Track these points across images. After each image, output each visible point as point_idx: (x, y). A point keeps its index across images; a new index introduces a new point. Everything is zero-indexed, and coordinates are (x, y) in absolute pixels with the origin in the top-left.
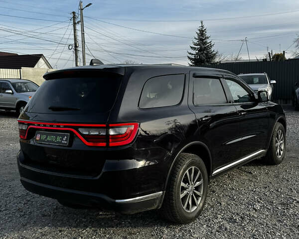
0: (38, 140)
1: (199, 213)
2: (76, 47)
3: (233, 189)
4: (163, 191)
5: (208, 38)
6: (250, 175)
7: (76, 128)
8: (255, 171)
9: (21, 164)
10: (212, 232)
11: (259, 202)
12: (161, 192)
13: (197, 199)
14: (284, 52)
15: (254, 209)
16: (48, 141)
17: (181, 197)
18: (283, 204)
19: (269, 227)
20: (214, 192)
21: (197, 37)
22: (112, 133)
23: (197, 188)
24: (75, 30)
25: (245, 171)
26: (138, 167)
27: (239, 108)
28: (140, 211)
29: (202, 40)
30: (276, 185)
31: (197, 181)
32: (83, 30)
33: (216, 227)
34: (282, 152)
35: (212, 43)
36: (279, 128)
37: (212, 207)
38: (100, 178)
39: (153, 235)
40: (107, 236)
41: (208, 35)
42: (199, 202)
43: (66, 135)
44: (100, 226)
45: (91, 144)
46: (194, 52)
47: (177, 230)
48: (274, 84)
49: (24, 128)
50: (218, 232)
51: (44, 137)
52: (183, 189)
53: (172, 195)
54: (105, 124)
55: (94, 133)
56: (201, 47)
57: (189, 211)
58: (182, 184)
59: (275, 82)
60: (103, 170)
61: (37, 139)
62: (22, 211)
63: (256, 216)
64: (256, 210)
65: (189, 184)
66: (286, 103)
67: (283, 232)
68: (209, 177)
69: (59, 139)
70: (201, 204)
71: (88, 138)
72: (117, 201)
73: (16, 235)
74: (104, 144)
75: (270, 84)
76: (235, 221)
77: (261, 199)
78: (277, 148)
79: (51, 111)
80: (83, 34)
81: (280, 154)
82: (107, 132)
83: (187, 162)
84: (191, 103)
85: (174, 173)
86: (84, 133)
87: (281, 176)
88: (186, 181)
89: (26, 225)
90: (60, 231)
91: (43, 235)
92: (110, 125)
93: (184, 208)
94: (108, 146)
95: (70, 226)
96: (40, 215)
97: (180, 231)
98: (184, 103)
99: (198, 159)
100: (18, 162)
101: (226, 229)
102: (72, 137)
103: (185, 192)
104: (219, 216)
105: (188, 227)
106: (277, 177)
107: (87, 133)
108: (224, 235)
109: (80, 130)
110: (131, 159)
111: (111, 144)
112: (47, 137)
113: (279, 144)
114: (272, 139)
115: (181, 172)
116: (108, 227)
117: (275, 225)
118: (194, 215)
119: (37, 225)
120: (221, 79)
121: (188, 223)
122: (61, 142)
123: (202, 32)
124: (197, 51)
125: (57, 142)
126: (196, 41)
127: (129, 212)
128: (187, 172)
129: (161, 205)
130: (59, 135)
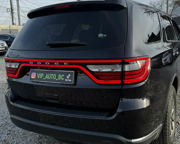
2: (12, 10)
4: (162, 124)
7: (85, 65)
16: (46, 80)
43: (70, 73)
49: (14, 66)
51: (41, 75)
55: (106, 69)
61: (33, 77)
69: (60, 77)
82: (123, 68)
107: (97, 70)
109: (89, 67)
112: (44, 77)
125: (59, 81)
130: (62, 73)
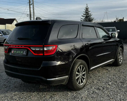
0: (12, 53)
1: (84, 86)
2: (30, 15)
3: (99, 76)
4: (68, 75)
5: (90, 12)
6: (107, 71)
7: (30, 47)
8: (109, 69)
9: (5, 64)
10: (90, 94)
11: (111, 82)
12: (67, 76)
13: (83, 80)
14: (123, 18)
15: (108, 84)
16: (17, 53)
17: (76, 79)
18: (121, 82)
19: (115, 92)
20: (91, 77)
21: (85, 11)
22: (45, 49)
23: (83, 75)
24: (30, 8)
25: (105, 69)
26: (57, 65)
27: (103, 41)
28: (58, 84)
29: (87, 12)
30: (119, 75)
31: (83, 72)
32: (33, 8)
33: (92, 92)
34: (121, 61)
35: (92, 14)
36: (120, 50)
37: (90, 83)
38: (40, 69)
39: (63, 95)
40: (44, 96)
41: (89, 10)
42: (84, 81)
43: (25, 51)
44: (40, 91)
45: (36, 54)
46: (83, 18)
47: (74, 93)
48: (119, 32)
49: (6, 48)
50: (93, 94)
51: (15, 52)
52: (77, 75)
53: (72, 78)
54: (42, 45)
55: (37, 49)
56: (86, 16)
57: (80, 85)
58: (77, 73)
59: (119, 31)
60: (42, 66)
62: (6, 85)
63: (109, 87)
64: (109, 85)
65: (80, 73)
66: (124, 41)
67: (121, 94)
68: (89, 70)
69: (22, 52)
70: (85, 82)
71: (35, 51)
72: (48, 79)
73: (3, 95)
74: (42, 54)
75: (117, 32)
76: (100, 89)
77: (112, 80)
78: (119, 58)
79: (18, 40)
80: (33, 9)
81: (121, 62)
82: (43, 49)
83: (79, 63)
84: (81, 37)
85: (73, 68)
86: (33, 49)
87: (121, 71)
88: (78, 72)
89: (7, 91)
90: (23, 94)
91: (15, 95)
92: (45, 46)
93: (78, 83)
94: (44, 55)
95: (27, 92)
96: (14, 87)
97: (76, 93)
98: (78, 37)
99: (84, 62)
100: (4, 63)
101: (96, 93)
102: (28, 51)
103: (78, 76)
104: (93, 87)
105: (79, 92)
106: (119, 71)
107: (34, 49)
108: (95, 95)
109: (31, 48)
110: (54, 61)
111: (45, 54)
112: (16, 52)
113: (120, 57)
114: (117, 55)
115: (76, 67)
116: (44, 92)
117: (118, 91)
118: (82, 87)
119: (13, 91)
120: (95, 27)
121: (79, 90)
122: (23, 54)
123: (87, 9)
124: (85, 18)
126: (84, 13)
127: (53, 84)
128: (79, 67)
129: (67, 82)
130: (22, 51)
